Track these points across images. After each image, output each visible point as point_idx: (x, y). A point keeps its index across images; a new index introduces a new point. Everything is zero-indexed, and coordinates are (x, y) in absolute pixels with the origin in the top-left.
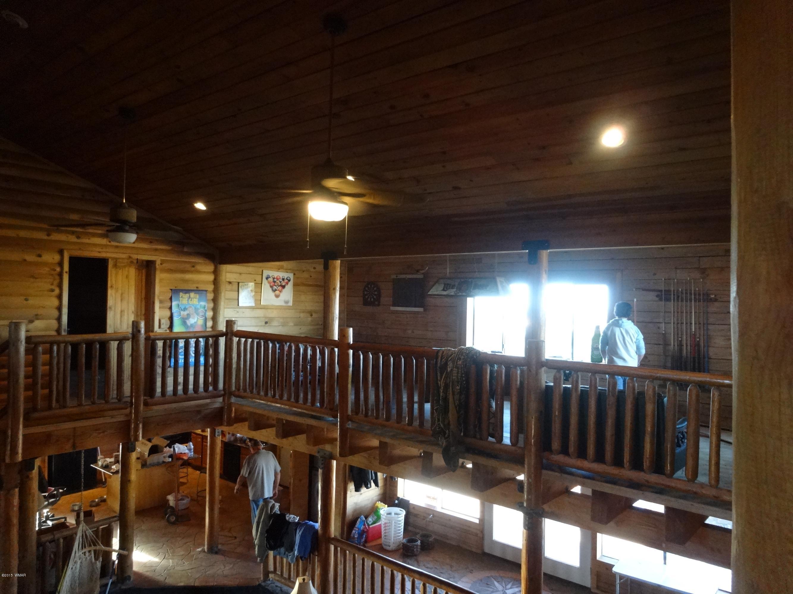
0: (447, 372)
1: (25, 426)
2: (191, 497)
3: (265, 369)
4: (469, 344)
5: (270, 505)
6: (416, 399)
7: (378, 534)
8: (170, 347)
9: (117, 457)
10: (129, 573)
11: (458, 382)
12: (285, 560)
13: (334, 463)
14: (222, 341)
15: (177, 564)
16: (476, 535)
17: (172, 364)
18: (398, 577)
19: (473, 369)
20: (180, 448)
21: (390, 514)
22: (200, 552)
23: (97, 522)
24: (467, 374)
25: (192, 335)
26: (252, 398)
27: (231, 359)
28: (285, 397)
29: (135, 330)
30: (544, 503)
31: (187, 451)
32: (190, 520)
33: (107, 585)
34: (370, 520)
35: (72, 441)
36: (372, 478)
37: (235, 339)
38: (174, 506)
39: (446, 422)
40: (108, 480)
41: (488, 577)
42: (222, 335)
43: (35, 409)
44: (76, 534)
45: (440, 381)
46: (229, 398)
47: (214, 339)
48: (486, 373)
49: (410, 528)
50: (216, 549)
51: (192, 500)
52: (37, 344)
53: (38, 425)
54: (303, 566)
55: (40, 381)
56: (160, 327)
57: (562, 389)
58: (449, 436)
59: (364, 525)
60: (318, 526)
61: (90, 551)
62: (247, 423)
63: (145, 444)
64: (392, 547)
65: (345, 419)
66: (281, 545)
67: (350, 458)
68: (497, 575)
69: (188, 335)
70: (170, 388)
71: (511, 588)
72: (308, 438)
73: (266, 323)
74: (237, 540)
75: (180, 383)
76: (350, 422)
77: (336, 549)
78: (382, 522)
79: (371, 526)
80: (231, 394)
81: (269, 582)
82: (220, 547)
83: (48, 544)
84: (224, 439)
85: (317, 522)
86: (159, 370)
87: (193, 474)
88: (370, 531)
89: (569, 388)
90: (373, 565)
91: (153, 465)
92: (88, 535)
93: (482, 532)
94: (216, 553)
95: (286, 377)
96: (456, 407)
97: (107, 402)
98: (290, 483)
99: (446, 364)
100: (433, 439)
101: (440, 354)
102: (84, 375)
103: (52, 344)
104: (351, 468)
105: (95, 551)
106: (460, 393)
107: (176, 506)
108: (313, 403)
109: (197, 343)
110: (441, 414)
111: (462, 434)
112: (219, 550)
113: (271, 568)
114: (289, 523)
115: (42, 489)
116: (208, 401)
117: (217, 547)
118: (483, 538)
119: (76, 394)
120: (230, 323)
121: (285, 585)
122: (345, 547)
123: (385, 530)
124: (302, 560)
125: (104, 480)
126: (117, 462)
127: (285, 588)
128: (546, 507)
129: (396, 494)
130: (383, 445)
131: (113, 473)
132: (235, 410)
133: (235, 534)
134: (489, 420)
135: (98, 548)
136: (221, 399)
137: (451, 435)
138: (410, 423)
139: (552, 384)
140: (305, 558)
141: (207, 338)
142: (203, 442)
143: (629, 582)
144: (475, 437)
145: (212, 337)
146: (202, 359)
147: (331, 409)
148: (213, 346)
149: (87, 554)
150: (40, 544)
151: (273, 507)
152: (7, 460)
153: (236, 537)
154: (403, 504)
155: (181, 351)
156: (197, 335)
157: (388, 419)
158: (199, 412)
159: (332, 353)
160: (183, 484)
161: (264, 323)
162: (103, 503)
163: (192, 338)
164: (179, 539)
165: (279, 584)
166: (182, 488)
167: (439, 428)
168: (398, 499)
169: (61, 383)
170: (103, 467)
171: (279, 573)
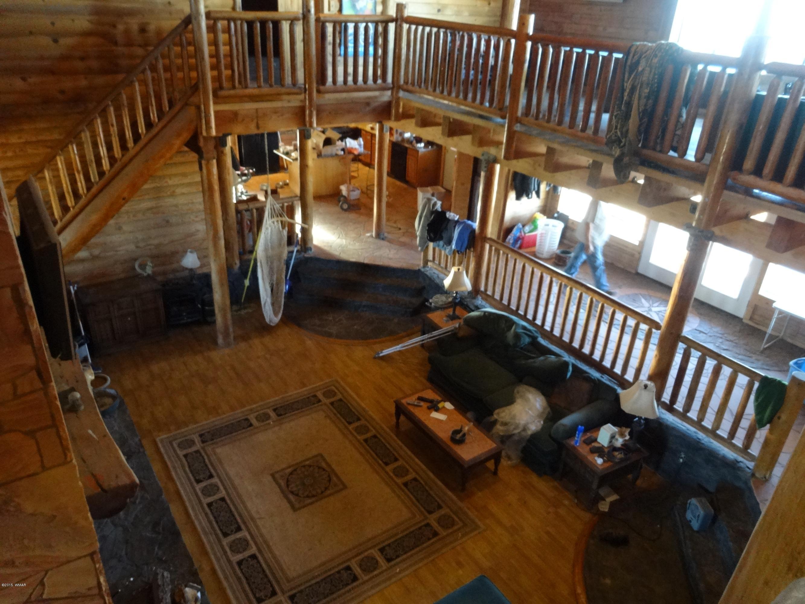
0: (637, 72)
1: (215, 103)
2: (362, 190)
3: (435, 62)
4: (673, 38)
5: (433, 202)
6: (594, 108)
7: (532, 243)
8: (340, 33)
9: (295, 146)
10: (309, 245)
11: (648, 84)
12: (443, 252)
13: (498, 167)
14: (392, 27)
15: (349, 244)
16: (633, 255)
17: (342, 52)
18: (547, 279)
19: (670, 68)
20: (351, 143)
21: (547, 225)
22: (369, 237)
23: (282, 199)
24: (661, 77)
25: (361, 19)
26: (420, 93)
27: (400, 49)
28: (454, 95)
29: (305, 10)
30: (715, 225)
31: (357, 147)
32: (360, 209)
33: (292, 252)
34: (527, 229)
35: (255, 121)
36: (534, 189)
37: (405, 26)
38: (346, 195)
39: (624, 130)
40: (289, 166)
41: (636, 294)
42: (392, 20)
43: (221, 88)
44: (265, 206)
45: (627, 82)
46: (397, 92)
47: (384, 24)
48: (685, 75)
49: (566, 242)
50: (382, 236)
51: (362, 192)
52: (216, 20)
53: (225, 103)
54: (459, 259)
55: (223, 62)
56: (329, 10)
57: (776, 100)
58: (625, 145)
59: (521, 232)
60: (476, 225)
61: (277, 221)
62: (413, 121)
63: (320, 136)
64: (545, 255)
65: (514, 120)
66: (441, 238)
67: (514, 162)
68: (647, 293)
69: (357, 19)
70: (340, 78)
71: (657, 306)
72: (473, 139)
73: (439, 11)
74: (401, 231)
75: (350, 74)
76: (518, 125)
77: (491, 247)
78: (538, 232)
79: (527, 235)
80: (399, 87)
81: (427, 269)
82: (386, 235)
83: (244, 212)
84: (392, 139)
85: (475, 222)
86: (329, 59)
87: (363, 170)
88: (525, 239)
89: (786, 99)
90: (524, 267)
91: (327, 156)
92: (276, 209)
93: (640, 253)
94: (383, 239)
95: (456, 72)
96: (639, 113)
97: (283, 85)
98: (452, 187)
99: (638, 63)
100: (605, 148)
101: (633, 50)
102: (261, 62)
103: (229, 20)
104: (515, 174)
105: (282, 222)
106: (648, 98)
107: (348, 195)
108: (482, 103)
109: (366, 29)
110: (620, 121)
111: (640, 145)
112: (386, 237)
113: (430, 257)
114: (448, 220)
115: (236, 168)
116: (377, 93)
117: (383, 234)
118: (639, 259)
119: (255, 78)
120: (400, 7)
121: (442, 273)
122: (499, 247)
123: (541, 239)
124: (458, 253)
125: (286, 166)
126: (296, 149)
127: (441, 276)
128: (716, 230)
129: (556, 208)
130: (551, 151)
131: (293, 160)
132: (403, 105)
133: (399, 226)
134: (676, 131)
135: (283, 219)
136: (389, 93)
137: (627, 144)
138: (584, 129)
139: (764, 93)
140: (461, 252)
141: (376, 23)
142: (372, 139)
143: (788, 319)
144: (654, 149)
145: (382, 22)
146: (371, 49)
147: (501, 109)
148: (383, 35)
149: (276, 223)
150: (238, 212)
151: (435, 204)
152: (204, 133)
153: (400, 229)
154: (562, 218)
155: (351, 38)
156: (367, 19)
157: (560, 123)
158: (368, 104)
159: (508, 45)
160: (354, 177)
161: (436, 10)
162: (285, 187)
163: (362, 22)
164: (351, 224)
165: (436, 272)
166: (353, 181)
167: (616, 136)
168: (558, 212)
169: (241, 64)
170: (283, 153)
171: (437, 262)
